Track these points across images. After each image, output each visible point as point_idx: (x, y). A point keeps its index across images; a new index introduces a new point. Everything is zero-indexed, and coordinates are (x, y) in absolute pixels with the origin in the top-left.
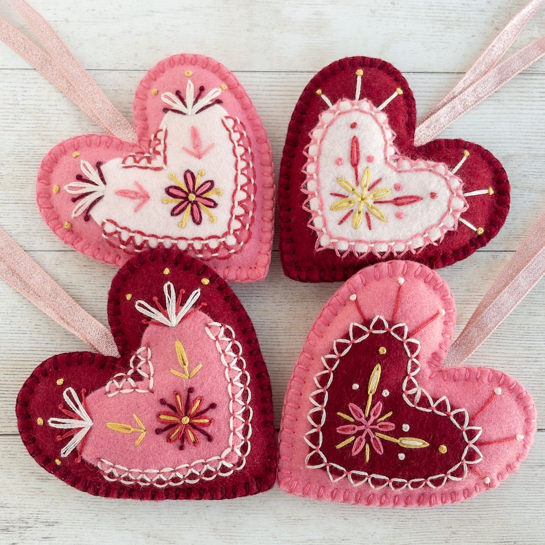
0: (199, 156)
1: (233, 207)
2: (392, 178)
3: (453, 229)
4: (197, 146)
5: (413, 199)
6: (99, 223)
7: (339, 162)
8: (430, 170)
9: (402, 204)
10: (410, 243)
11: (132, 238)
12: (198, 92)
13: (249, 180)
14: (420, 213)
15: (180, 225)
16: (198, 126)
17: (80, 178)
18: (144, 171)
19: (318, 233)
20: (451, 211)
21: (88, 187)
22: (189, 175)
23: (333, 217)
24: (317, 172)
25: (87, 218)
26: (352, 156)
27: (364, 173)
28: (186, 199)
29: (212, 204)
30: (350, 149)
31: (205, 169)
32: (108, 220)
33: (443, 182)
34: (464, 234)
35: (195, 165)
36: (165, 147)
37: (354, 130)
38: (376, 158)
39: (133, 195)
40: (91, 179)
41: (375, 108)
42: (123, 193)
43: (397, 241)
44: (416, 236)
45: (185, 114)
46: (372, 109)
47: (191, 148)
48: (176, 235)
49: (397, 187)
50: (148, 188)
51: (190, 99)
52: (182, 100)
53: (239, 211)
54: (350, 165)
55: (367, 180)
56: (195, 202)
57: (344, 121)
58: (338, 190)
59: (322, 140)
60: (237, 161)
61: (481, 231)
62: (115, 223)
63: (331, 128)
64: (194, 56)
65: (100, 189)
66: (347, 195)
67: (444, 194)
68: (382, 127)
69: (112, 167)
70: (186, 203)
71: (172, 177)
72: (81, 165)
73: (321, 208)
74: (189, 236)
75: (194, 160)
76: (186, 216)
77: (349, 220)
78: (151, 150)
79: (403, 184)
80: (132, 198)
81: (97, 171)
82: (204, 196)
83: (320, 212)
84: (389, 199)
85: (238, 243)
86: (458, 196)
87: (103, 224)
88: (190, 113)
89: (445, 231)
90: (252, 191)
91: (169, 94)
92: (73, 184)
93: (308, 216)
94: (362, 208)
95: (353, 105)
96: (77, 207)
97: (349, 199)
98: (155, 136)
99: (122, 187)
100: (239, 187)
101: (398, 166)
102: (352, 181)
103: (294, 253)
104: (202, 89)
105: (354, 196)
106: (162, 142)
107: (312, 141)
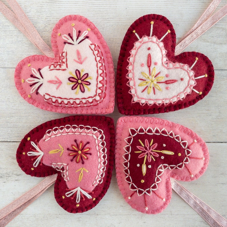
0: (81, 63)
1: (97, 84)
2: (165, 71)
3: (189, 93)
4: (80, 58)
5: (173, 81)
6: (43, 95)
7: (142, 65)
8: (181, 68)
9: (169, 83)
10: (171, 100)
11: (57, 100)
12: (78, 33)
13: (103, 71)
14: (176, 87)
15: (76, 93)
16: (80, 49)
17: (32, 76)
18: (59, 71)
19: (133, 96)
20: (189, 86)
21: (36, 80)
22: (78, 72)
23: (140, 89)
24: (133, 69)
25: (37, 93)
26: (148, 63)
27: (153, 70)
28: (77, 82)
29: (88, 84)
30: (147, 59)
31: (84, 69)
32: (46, 94)
33: (186, 73)
34: (194, 95)
35: (80, 67)
36: (67, 60)
37: (149, 51)
38: (158, 63)
39: (55, 82)
40: (37, 76)
41: (158, 40)
42: (51, 82)
43: (166, 99)
44: (174, 97)
45: (73, 44)
46: (157, 41)
47: (77, 60)
48: (75, 97)
49: (167, 76)
50: (61, 79)
51: (75, 37)
52: (71, 38)
53: (100, 85)
54: (147, 67)
55: (154, 73)
56: (81, 83)
57: (145, 46)
58: (142, 77)
59: (135, 55)
60: (97, 63)
61: (201, 93)
62: (49, 95)
63: (139, 50)
64: (75, 15)
65: (41, 81)
66: (145, 79)
67: (187, 78)
68: (161, 49)
69: (45, 70)
70: (77, 84)
71: (71, 73)
72: (32, 70)
73: (134, 85)
74: (80, 98)
75: (79, 65)
76: (78, 89)
77: (146, 91)
78: (61, 61)
79: (169, 74)
80: (55, 84)
81: (39, 73)
82: (85, 80)
83: (134, 87)
84: (163, 81)
85: (101, 99)
86: (192, 79)
87: (44, 95)
88: (75, 44)
89: (186, 94)
90: (105, 76)
91: (65, 35)
92: (29, 79)
93: (129, 88)
94: (152, 85)
95: (149, 39)
96: (32, 89)
97: (146, 81)
98: (62, 55)
99: (50, 79)
100: (99, 75)
101: (168, 66)
102: (148, 74)
103: (123, 103)
104: (80, 32)
105: (149, 80)
106: (65, 57)
107: (131, 55)
